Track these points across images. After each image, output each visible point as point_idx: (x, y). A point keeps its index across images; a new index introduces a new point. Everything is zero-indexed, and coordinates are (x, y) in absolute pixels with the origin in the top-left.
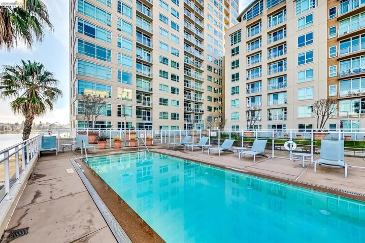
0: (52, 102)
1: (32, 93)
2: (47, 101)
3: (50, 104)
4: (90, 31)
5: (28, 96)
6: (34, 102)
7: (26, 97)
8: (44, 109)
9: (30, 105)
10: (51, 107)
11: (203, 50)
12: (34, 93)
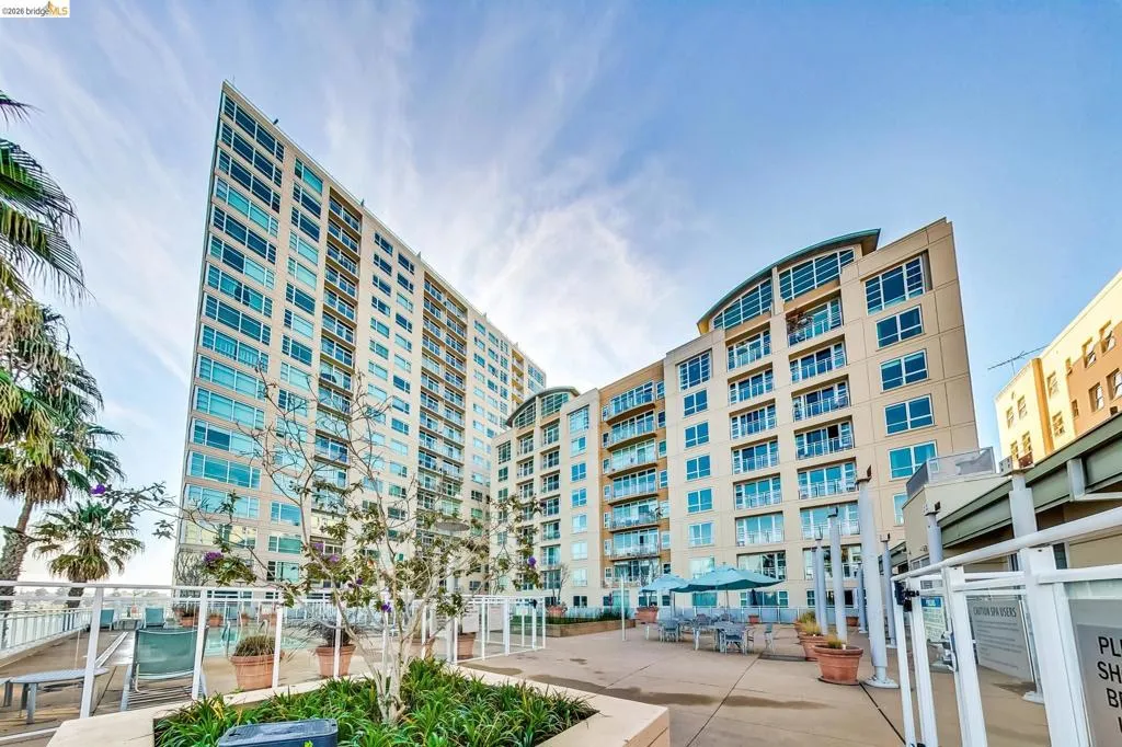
0: (122, 560)
1: (88, 550)
2: (115, 558)
3: (120, 564)
4: (220, 440)
5: (81, 552)
6: (90, 561)
7: (77, 554)
8: (107, 571)
9: (82, 566)
10: (120, 568)
11: (462, 465)
12: (91, 548)
